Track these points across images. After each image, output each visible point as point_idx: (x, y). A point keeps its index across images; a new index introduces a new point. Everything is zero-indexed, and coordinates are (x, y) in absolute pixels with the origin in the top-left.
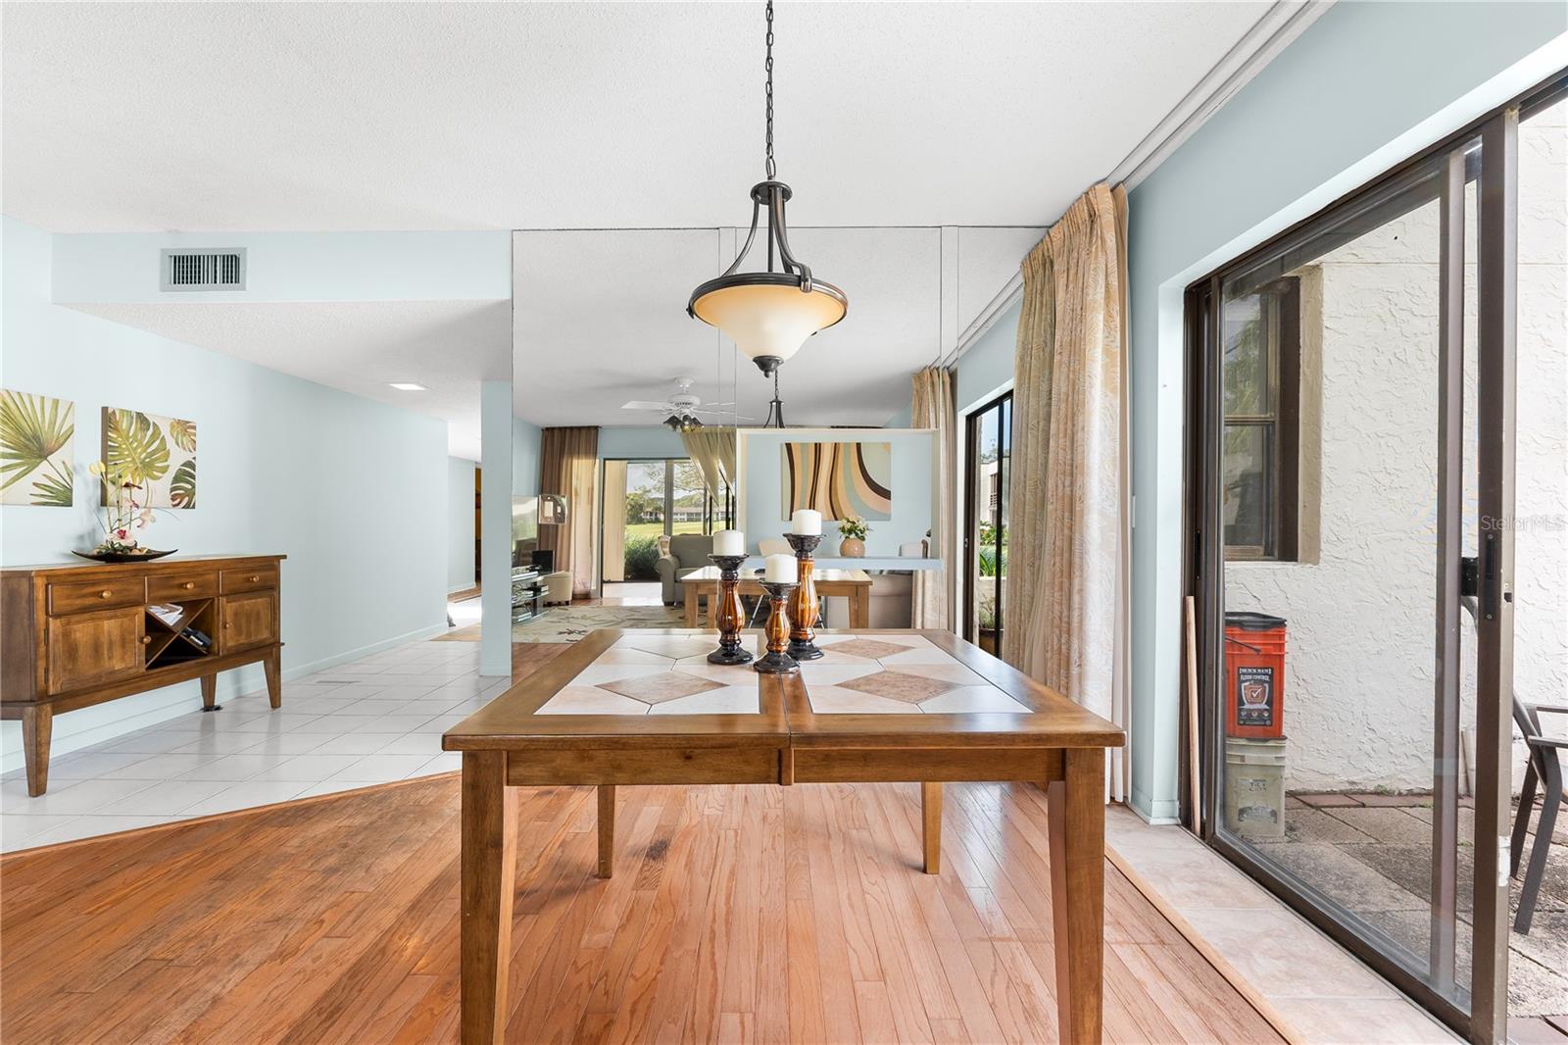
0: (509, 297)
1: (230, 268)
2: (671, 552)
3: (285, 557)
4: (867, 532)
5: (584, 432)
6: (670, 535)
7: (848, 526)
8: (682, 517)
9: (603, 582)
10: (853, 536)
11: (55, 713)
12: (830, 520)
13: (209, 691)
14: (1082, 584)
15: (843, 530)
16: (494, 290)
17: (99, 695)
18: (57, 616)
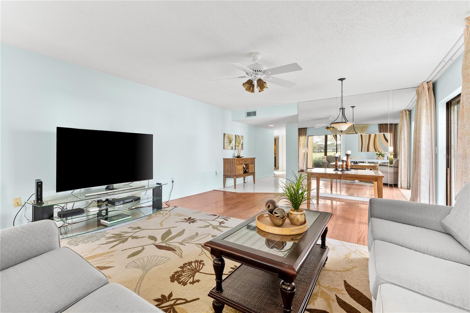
0: (297, 114)
1: (254, 114)
2: (327, 160)
3: (255, 158)
4: (385, 155)
5: (303, 129)
6: (326, 155)
7: (379, 153)
8: (330, 150)
9: (307, 168)
10: (381, 156)
11: (237, 178)
12: (374, 152)
13: (244, 180)
14: (420, 165)
15: (377, 154)
16: (295, 113)
17: (240, 177)
18: (237, 165)
